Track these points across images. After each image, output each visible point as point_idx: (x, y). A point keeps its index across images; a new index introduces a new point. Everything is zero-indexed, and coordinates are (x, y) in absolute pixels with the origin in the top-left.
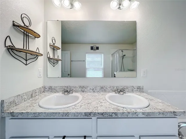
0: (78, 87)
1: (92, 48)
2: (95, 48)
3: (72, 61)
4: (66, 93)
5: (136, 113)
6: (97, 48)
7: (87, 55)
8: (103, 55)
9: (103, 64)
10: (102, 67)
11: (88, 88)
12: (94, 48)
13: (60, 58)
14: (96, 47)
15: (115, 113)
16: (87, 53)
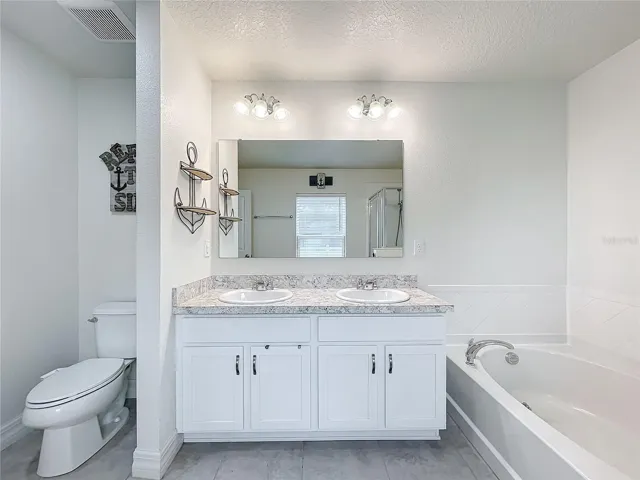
0: (283, 277)
1: (313, 181)
2: (321, 179)
3: (256, 217)
4: (260, 288)
5: (377, 307)
6: (329, 181)
7: (298, 199)
8: (343, 199)
9: (344, 225)
10: (343, 233)
11: (305, 280)
12: (319, 182)
13: (236, 216)
14: (323, 179)
15: (345, 307)
16: (298, 194)
